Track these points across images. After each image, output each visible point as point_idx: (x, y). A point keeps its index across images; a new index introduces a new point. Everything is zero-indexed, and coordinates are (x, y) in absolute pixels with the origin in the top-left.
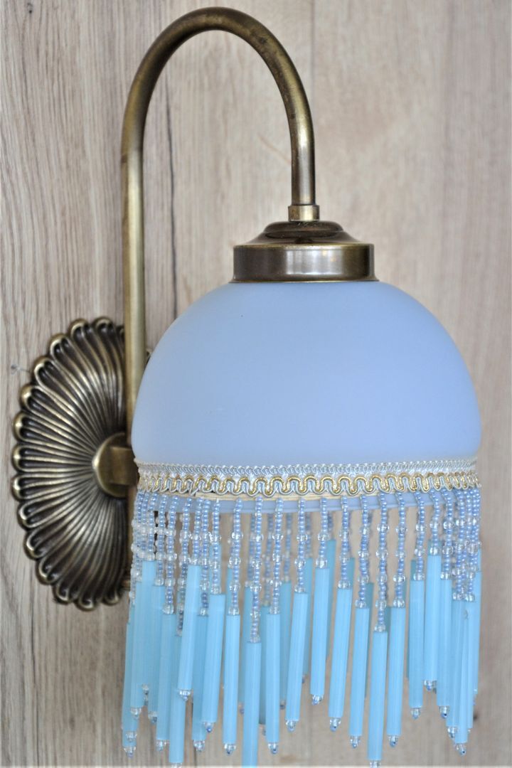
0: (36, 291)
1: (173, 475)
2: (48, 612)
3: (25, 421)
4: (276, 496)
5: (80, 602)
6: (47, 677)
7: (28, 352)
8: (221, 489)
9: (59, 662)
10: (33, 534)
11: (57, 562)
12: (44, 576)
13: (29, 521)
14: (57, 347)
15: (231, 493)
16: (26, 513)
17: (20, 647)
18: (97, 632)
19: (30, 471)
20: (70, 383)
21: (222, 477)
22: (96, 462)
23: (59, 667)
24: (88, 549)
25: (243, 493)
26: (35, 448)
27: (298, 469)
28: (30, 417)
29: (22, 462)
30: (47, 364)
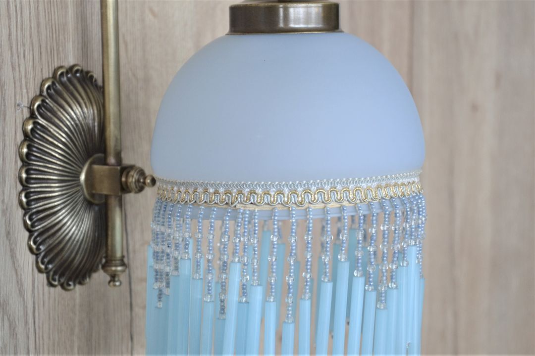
0: (32, 44)
1: (211, 190)
2: (43, 294)
3: (29, 147)
4: (306, 206)
5: (65, 285)
6: (43, 344)
7: (28, 92)
8: (259, 201)
9: (51, 331)
10: (36, 234)
11: (52, 255)
12: (43, 267)
13: (33, 226)
14: (49, 88)
15: (268, 204)
16: (30, 219)
17: (26, 323)
18: (74, 306)
19: (34, 187)
20: (62, 116)
21: (259, 191)
22: (83, 177)
23: (51, 336)
24: (75, 245)
25: (279, 203)
26: (37, 168)
27: (325, 183)
28: (33, 144)
29: (28, 179)
30: (43, 101)
